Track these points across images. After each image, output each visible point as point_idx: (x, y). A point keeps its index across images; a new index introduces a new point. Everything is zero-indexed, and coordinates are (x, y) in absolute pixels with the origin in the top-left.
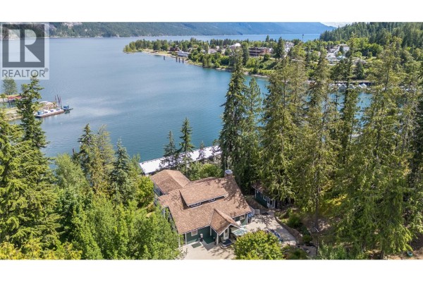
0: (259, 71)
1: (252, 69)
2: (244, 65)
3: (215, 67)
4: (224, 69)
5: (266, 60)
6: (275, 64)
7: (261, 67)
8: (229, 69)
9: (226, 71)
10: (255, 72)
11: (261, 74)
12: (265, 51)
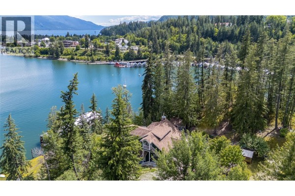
0: (75, 57)
1: (70, 56)
2: (62, 54)
3: (36, 57)
4: (45, 58)
5: (77, 50)
6: (85, 52)
7: (76, 55)
8: (49, 57)
9: (47, 59)
10: (72, 59)
11: (77, 59)
12: (73, 43)
